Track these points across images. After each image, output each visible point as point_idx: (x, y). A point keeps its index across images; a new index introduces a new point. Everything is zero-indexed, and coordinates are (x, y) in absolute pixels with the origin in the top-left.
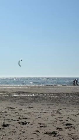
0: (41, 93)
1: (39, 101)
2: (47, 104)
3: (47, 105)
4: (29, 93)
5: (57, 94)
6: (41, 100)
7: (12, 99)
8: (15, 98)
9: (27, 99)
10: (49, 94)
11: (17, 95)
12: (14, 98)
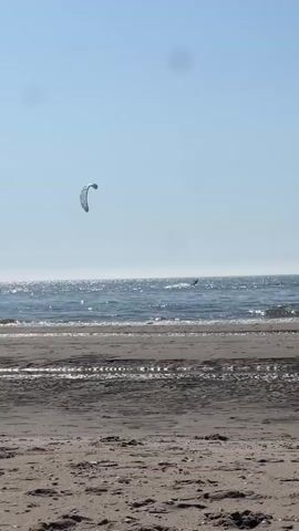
0: (205, 363)
1: (215, 403)
2: (264, 417)
3: (267, 422)
4: (141, 362)
5: (288, 360)
6: (219, 399)
7: (64, 396)
8: (82, 392)
9: (148, 396)
10: (250, 363)
11: (81, 376)
12: (76, 393)
